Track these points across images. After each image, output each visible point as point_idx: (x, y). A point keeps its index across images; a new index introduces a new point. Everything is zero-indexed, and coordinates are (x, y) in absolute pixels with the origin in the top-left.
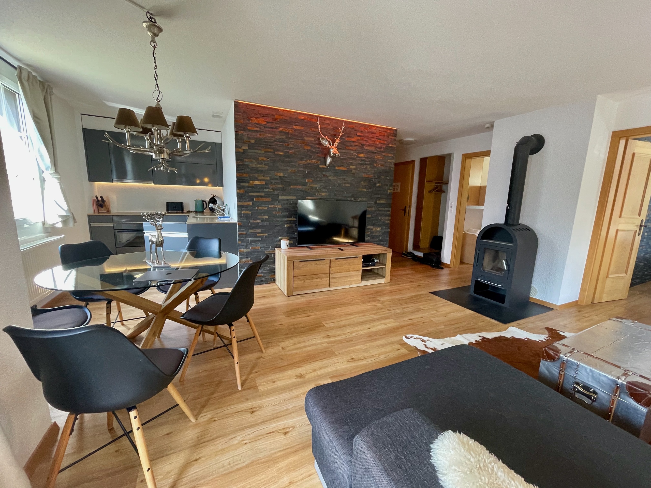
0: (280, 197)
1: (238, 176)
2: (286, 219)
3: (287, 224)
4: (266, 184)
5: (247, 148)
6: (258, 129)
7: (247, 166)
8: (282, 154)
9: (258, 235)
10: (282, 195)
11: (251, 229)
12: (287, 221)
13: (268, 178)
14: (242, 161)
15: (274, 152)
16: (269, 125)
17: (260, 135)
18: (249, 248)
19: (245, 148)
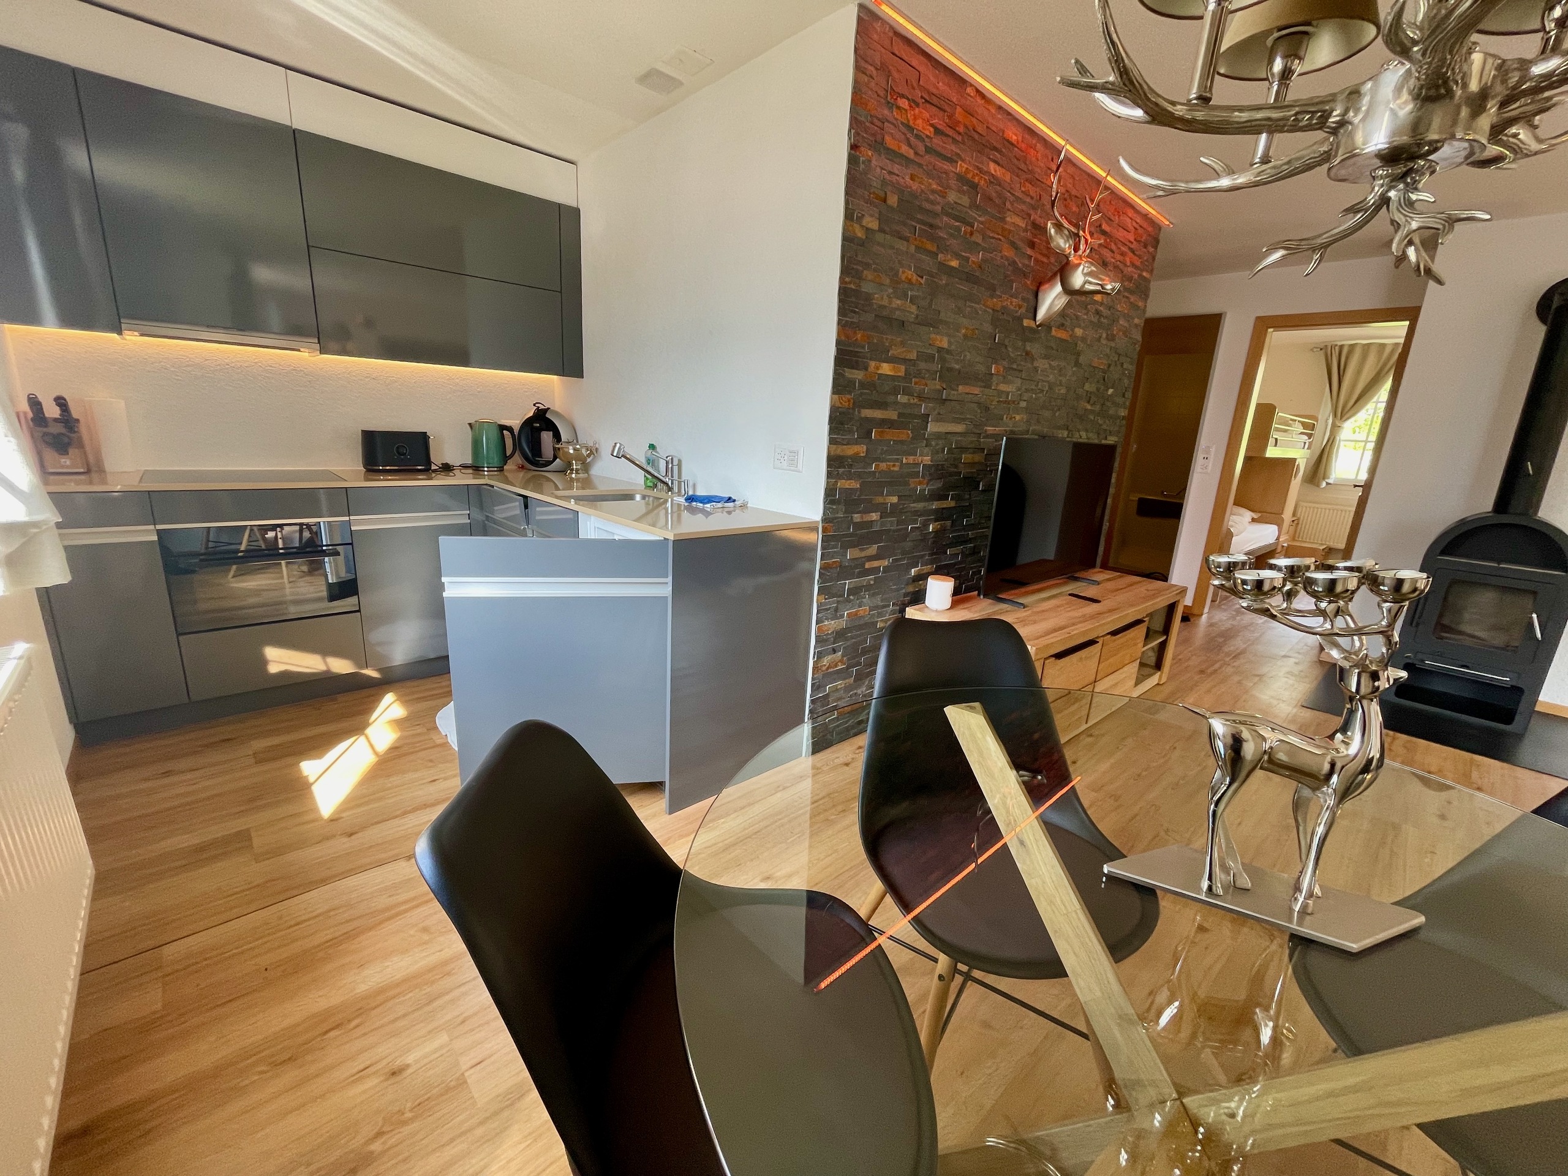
0: (932, 427)
1: (843, 338)
2: (935, 505)
3: (936, 520)
4: (907, 377)
5: (874, 225)
6: (911, 154)
7: (868, 298)
8: (954, 263)
9: (867, 566)
10: (939, 419)
11: (853, 545)
12: (937, 511)
13: (913, 356)
14: (859, 277)
15: (934, 255)
16: (937, 141)
17: (912, 178)
18: (842, 616)
19: (870, 226)
